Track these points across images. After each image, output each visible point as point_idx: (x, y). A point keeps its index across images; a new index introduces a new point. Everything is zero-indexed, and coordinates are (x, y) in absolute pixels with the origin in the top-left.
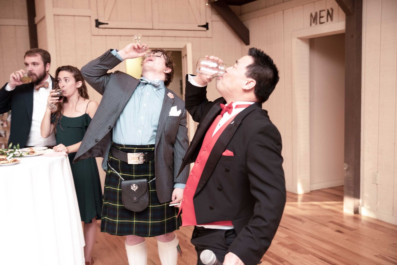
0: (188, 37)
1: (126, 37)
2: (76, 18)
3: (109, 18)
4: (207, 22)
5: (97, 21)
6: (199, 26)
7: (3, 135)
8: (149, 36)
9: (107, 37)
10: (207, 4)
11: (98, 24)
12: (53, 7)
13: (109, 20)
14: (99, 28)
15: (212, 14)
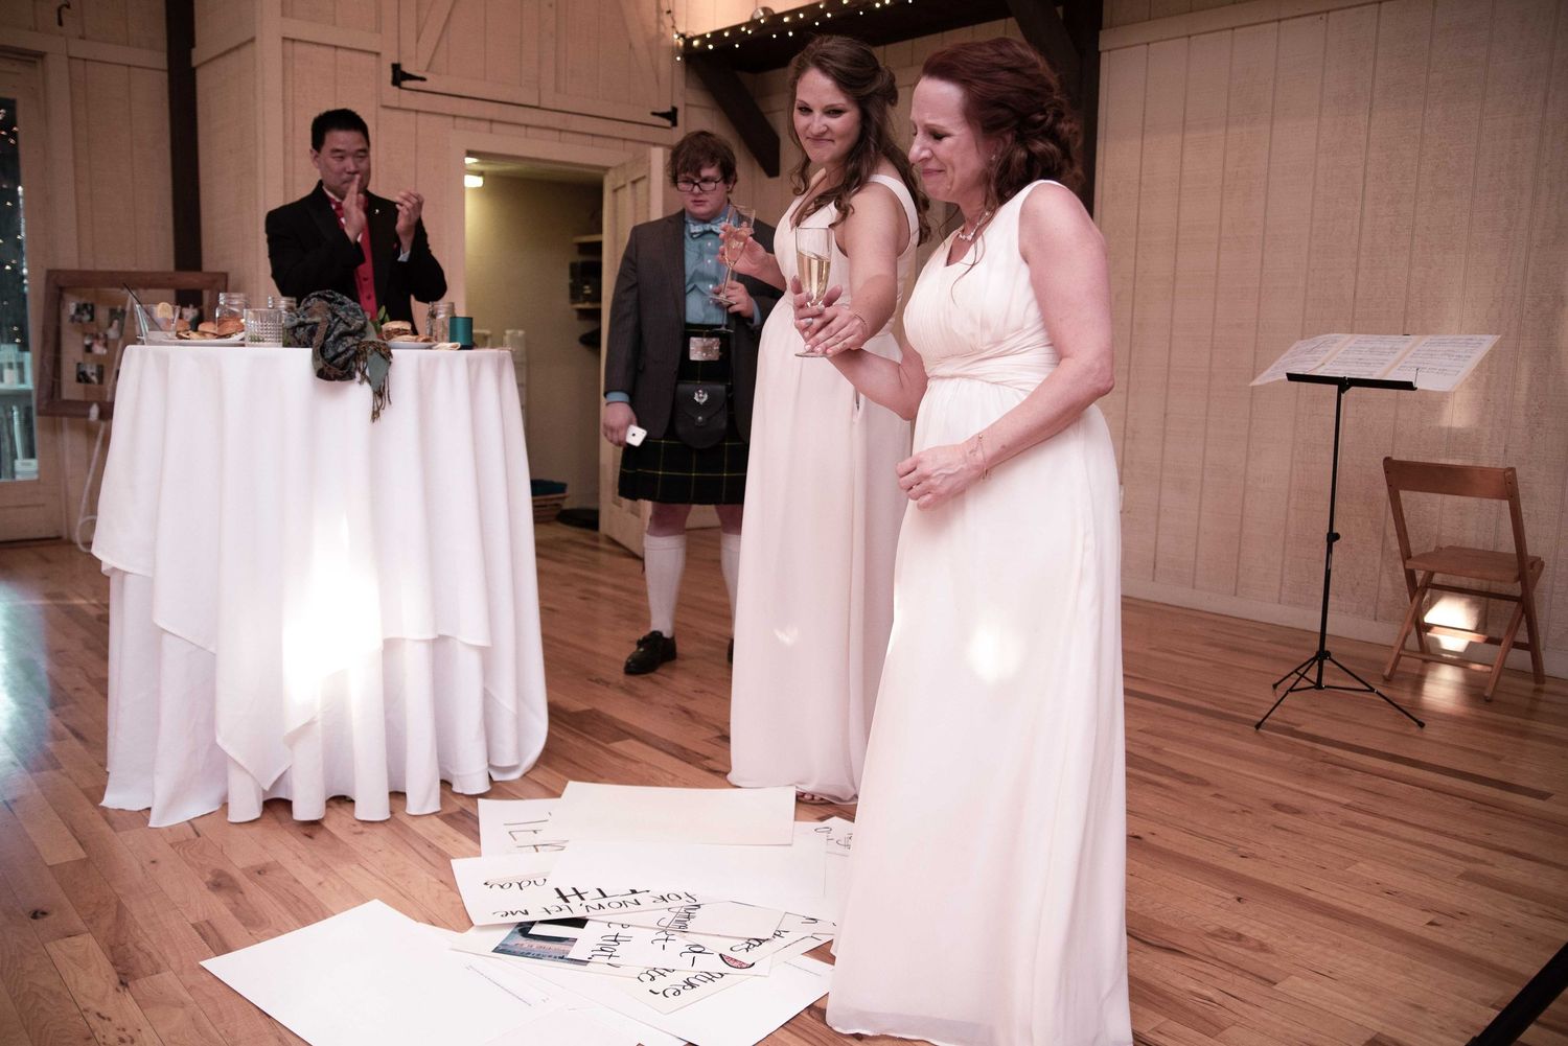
0: (625, 140)
1: (469, 123)
2: (340, 52)
3: (430, 65)
4: (675, 105)
5: (396, 68)
6: (654, 114)
7: (94, 378)
8: (527, 126)
9: (421, 116)
10: (679, 59)
11: (399, 76)
12: (283, 15)
13: (427, 70)
14: (400, 88)
15: (686, 86)
